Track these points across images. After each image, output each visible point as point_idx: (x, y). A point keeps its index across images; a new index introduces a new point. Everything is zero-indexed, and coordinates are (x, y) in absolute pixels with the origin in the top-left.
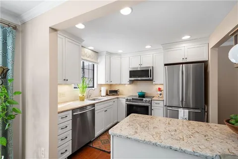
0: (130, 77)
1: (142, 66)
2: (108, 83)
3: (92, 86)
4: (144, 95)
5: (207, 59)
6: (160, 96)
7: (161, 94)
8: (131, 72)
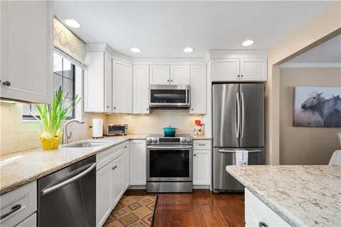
0: (151, 102)
1: (172, 84)
2: (109, 111)
3: (70, 115)
4: (174, 133)
5: (266, 80)
6: (200, 133)
7: (200, 131)
8: (153, 92)
